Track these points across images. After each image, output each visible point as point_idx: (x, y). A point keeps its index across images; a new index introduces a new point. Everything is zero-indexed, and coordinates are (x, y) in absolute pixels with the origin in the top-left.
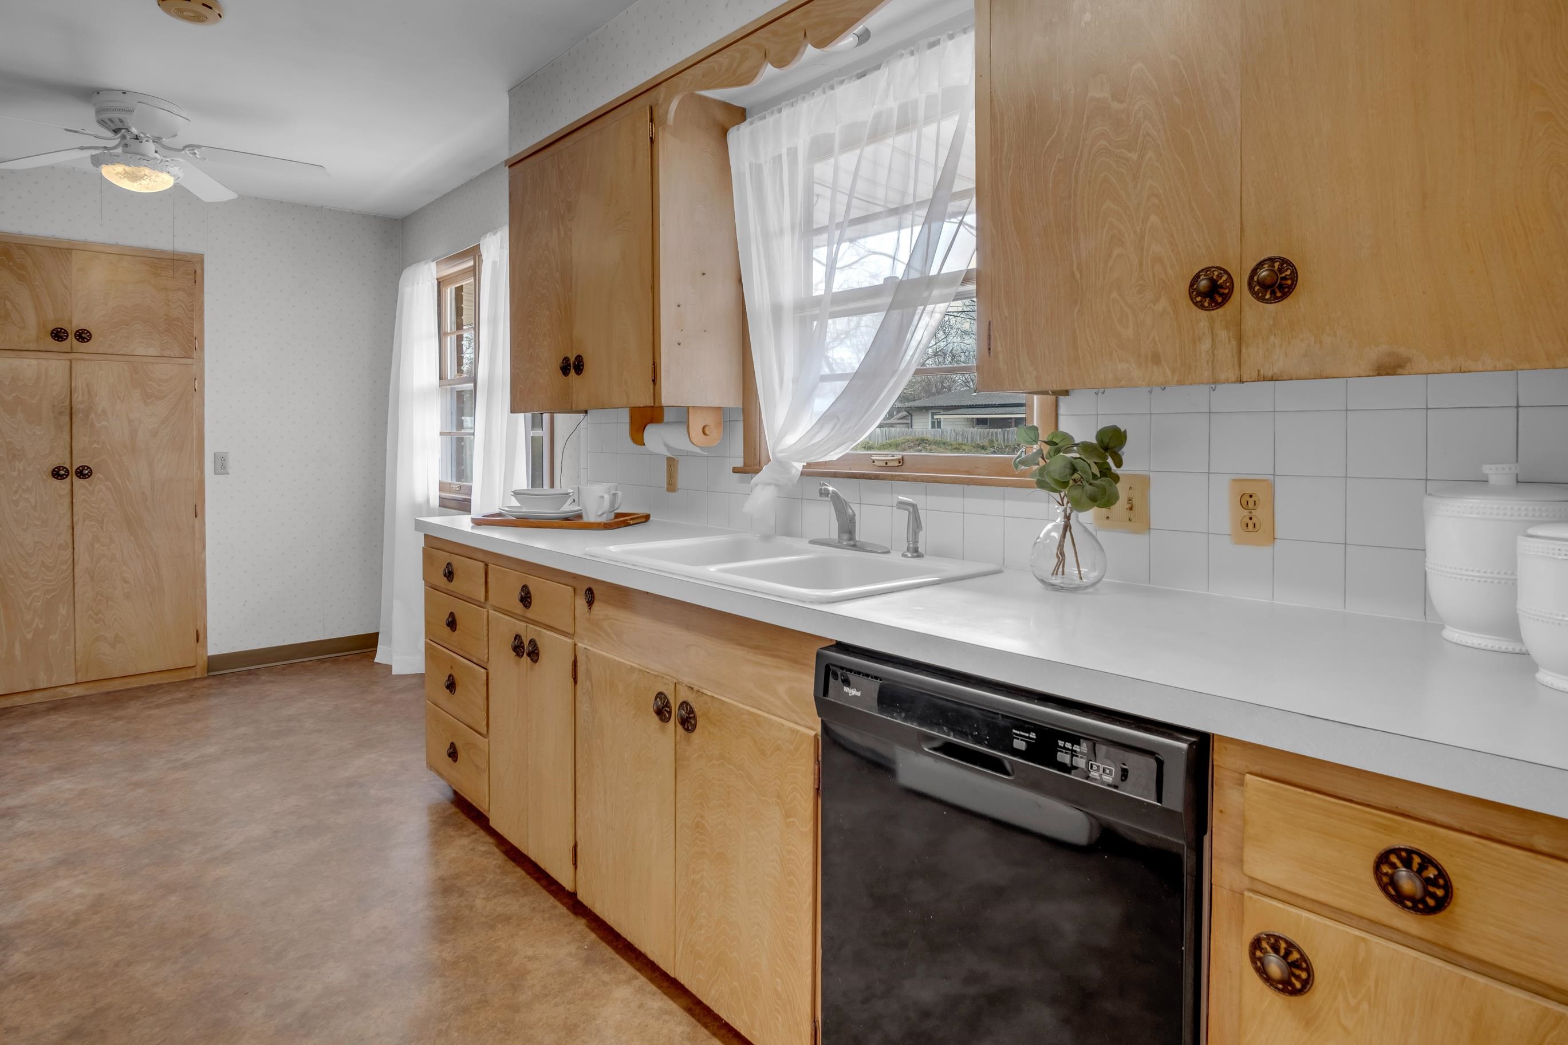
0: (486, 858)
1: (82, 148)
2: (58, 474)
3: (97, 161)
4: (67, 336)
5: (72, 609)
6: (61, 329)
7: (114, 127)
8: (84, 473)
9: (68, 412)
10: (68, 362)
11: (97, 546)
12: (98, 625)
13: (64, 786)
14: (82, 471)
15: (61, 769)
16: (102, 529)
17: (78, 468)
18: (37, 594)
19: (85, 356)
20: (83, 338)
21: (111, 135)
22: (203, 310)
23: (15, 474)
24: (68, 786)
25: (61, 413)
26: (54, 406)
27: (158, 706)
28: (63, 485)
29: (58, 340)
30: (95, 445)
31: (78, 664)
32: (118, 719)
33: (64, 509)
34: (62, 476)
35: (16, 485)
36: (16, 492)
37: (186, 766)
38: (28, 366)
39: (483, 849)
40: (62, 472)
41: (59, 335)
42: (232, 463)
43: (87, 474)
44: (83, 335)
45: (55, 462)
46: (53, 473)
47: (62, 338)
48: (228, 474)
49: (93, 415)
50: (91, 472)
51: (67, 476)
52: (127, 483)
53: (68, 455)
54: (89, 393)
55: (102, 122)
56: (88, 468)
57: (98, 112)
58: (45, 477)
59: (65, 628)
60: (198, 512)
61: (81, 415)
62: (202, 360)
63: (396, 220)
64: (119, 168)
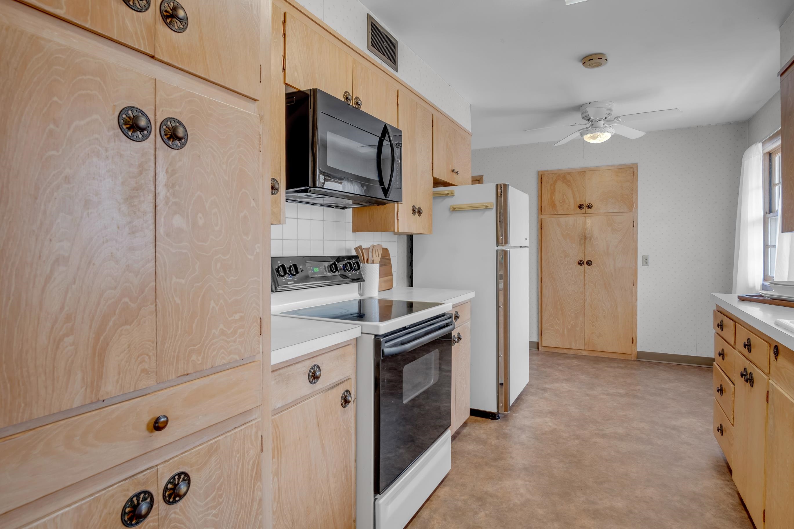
1: (579, 131)
2: (580, 263)
3: (582, 135)
4: (584, 207)
5: (584, 319)
6: (582, 204)
7: (588, 119)
8: (589, 263)
9: (584, 238)
10: (584, 218)
11: (593, 294)
12: (593, 327)
13: (565, 386)
14: (588, 262)
15: (567, 380)
16: (595, 287)
17: (587, 261)
18: (573, 311)
19: (591, 215)
20: (589, 207)
21: (587, 122)
22: (638, 189)
23: (566, 263)
24: (566, 387)
25: (581, 239)
26: (579, 236)
27: (611, 367)
28: (582, 267)
29: (581, 209)
30: (593, 252)
31: (586, 342)
32: (594, 368)
33: (582, 278)
34: (581, 264)
35: (567, 267)
36: (566, 270)
38: (570, 220)
40: (581, 263)
41: (581, 207)
42: (650, 260)
43: (590, 264)
44: (589, 206)
45: (579, 259)
46: (578, 263)
47: (582, 208)
48: (649, 266)
49: (593, 239)
50: (592, 263)
51: (583, 264)
52: (605, 268)
53: (584, 256)
54: (591, 230)
55: (583, 118)
56: (591, 261)
57: (582, 114)
58: (576, 264)
59: (581, 326)
60: (634, 283)
61: (588, 239)
62: (637, 213)
63: (745, 122)
64: (589, 135)
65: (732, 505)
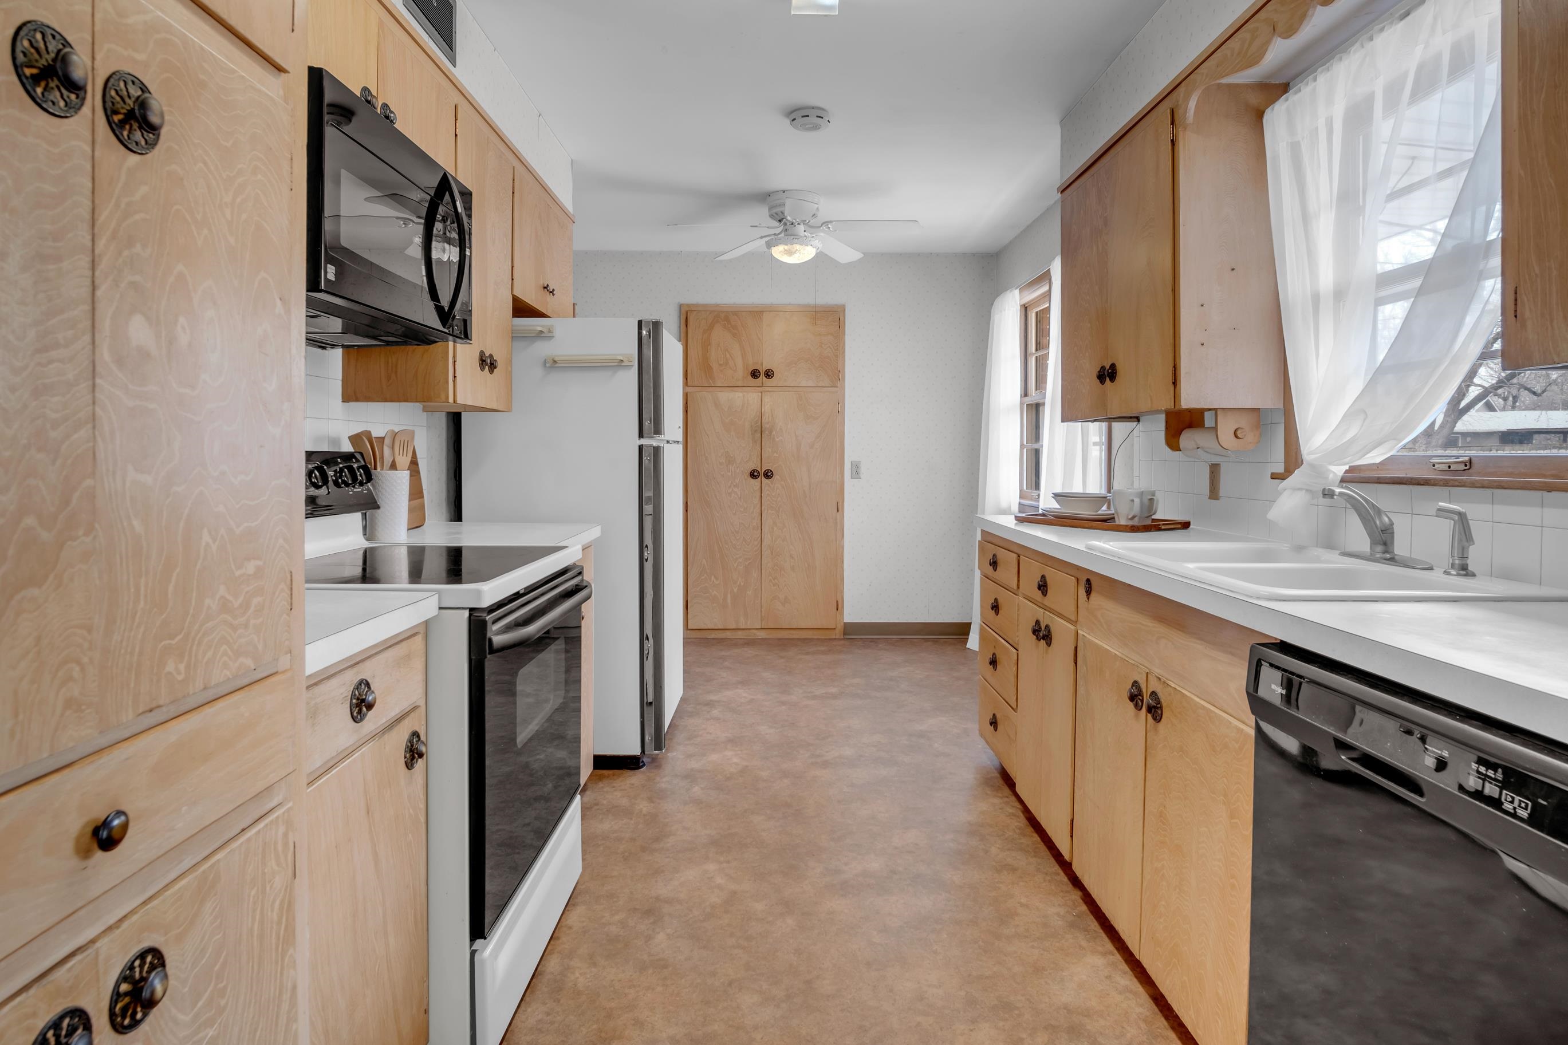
0: (1011, 818)
1: (762, 237)
2: (754, 475)
3: (769, 245)
4: (760, 375)
5: (759, 573)
6: (757, 370)
7: (779, 219)
8: (768, 475)
9: (760, 430)
10: (760, 394)
11: (775, 529)
12: (775, 587)
13: (742, 694)
14: (767, 473)
15: (742, 683)
16: (779, 516)
17: (765, 471)
18: (740, 560)
19: (770, 389)
20: (769, 376)
21: (777, 224)
22: (845, 349)
23: (730, 474)
25: (756, 431)
26: (752, 426)
27: (807, 654)
28: (756, 483)
29: (755, 378)
30: (775, 454)
31: (763, 615)
32: (782, 657)
33: (757, 501)
34: (755, 476)
35: (730, 482)
36: (730, 487)
37: (815, 697)
38: (737, 397)
39: (1010, 811)
40: (756, 474)
41: (755, 374)
42: (861, 470)
43: (770, 476)
44: (769, 374)
45: (751, 466)
46: (750, 474)
47: (757, 376)
48: (860, 478)
49: (774, 432)
50: (772, 474)
51: (759, 476)
52: (794, 483)
53: (760, 461)
54: (772, 416)
55: (772, 216)
56: (771, 471)
57: (770, 209)
58: (746, 477)
59: (756, 587)
60: (839, 508)
61: (767, 432)
62: (843, 387)
63: (992, 256)
64: (781, 248)
65: (1019, 829)
